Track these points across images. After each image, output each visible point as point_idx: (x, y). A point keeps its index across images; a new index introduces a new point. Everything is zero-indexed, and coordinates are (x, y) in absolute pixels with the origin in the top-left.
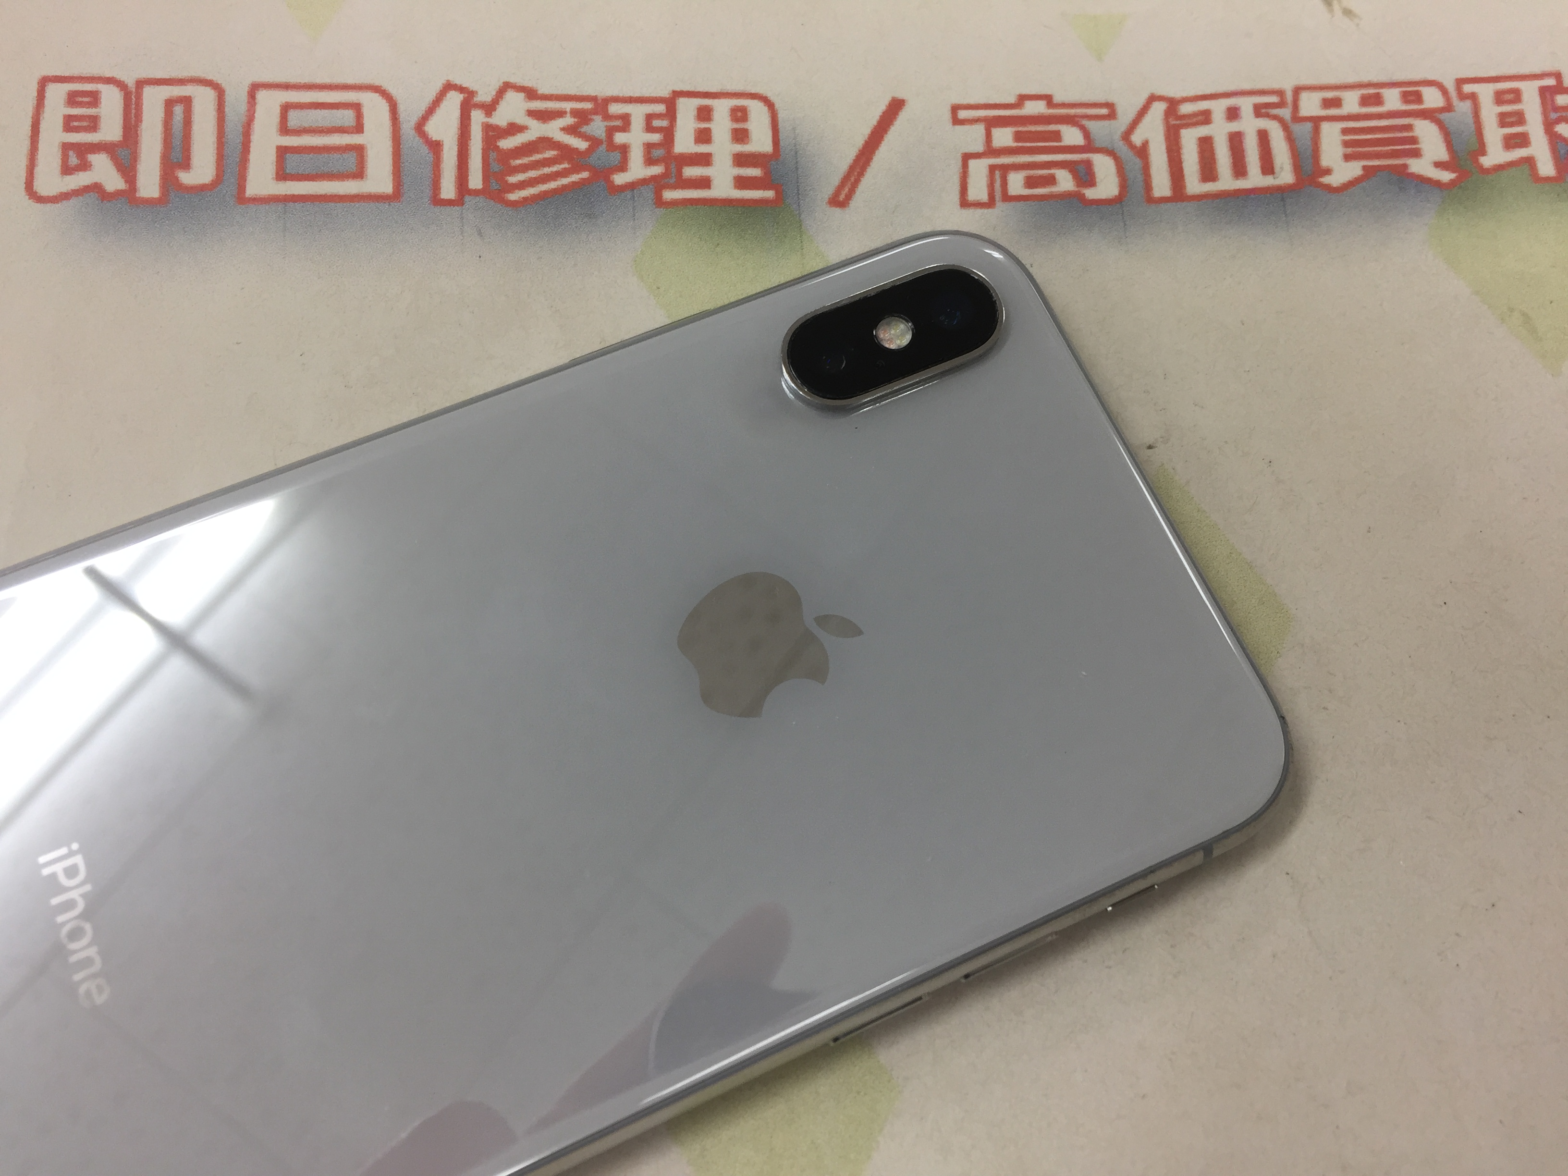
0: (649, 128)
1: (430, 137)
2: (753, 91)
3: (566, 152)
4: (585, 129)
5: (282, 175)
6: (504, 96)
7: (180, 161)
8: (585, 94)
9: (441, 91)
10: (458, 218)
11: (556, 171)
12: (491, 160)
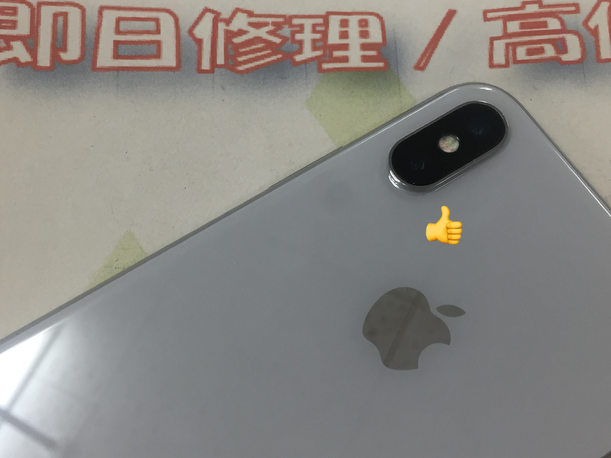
0: (314, 31)
1: (196, 37)
2: (371, 11)
3: (269, 44)
4: (279, 32)
5: (117, 56)
6: (236, 16)
7: (61, 47)
8: (279, 14)
9: (202, 12)
10: (211, 79)
11: (264, 55)
12: (229, 49)
